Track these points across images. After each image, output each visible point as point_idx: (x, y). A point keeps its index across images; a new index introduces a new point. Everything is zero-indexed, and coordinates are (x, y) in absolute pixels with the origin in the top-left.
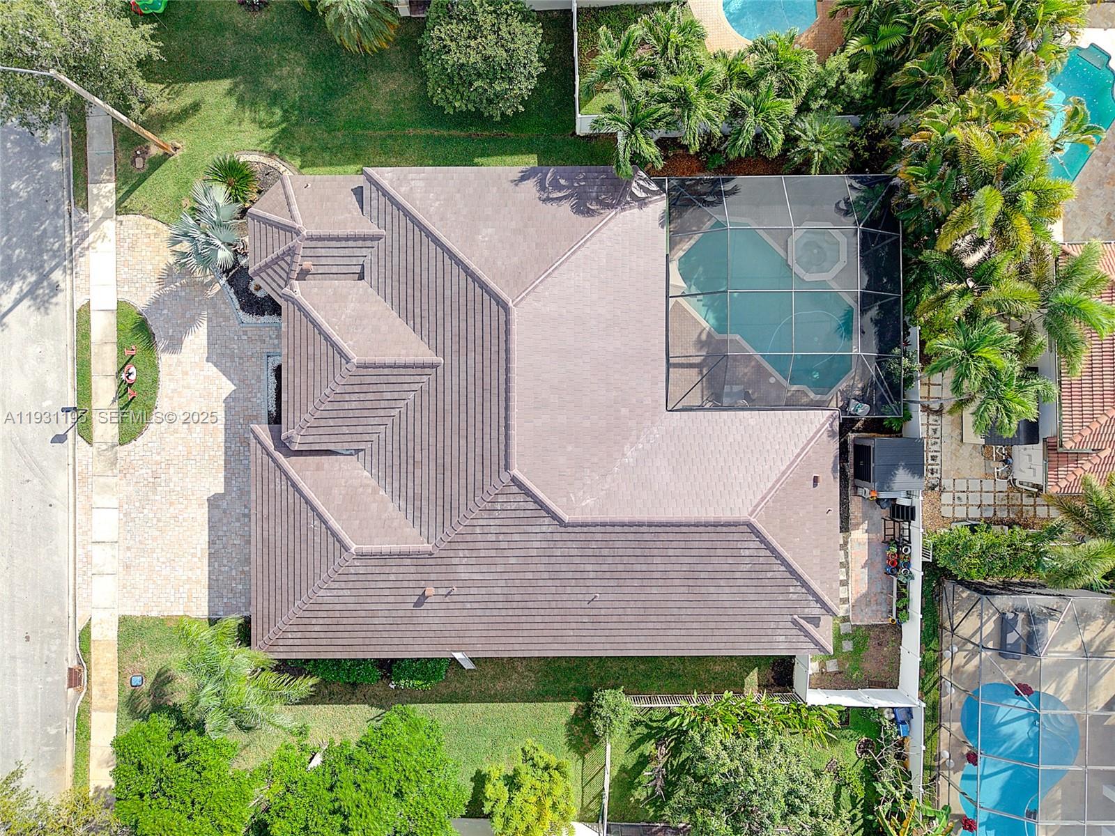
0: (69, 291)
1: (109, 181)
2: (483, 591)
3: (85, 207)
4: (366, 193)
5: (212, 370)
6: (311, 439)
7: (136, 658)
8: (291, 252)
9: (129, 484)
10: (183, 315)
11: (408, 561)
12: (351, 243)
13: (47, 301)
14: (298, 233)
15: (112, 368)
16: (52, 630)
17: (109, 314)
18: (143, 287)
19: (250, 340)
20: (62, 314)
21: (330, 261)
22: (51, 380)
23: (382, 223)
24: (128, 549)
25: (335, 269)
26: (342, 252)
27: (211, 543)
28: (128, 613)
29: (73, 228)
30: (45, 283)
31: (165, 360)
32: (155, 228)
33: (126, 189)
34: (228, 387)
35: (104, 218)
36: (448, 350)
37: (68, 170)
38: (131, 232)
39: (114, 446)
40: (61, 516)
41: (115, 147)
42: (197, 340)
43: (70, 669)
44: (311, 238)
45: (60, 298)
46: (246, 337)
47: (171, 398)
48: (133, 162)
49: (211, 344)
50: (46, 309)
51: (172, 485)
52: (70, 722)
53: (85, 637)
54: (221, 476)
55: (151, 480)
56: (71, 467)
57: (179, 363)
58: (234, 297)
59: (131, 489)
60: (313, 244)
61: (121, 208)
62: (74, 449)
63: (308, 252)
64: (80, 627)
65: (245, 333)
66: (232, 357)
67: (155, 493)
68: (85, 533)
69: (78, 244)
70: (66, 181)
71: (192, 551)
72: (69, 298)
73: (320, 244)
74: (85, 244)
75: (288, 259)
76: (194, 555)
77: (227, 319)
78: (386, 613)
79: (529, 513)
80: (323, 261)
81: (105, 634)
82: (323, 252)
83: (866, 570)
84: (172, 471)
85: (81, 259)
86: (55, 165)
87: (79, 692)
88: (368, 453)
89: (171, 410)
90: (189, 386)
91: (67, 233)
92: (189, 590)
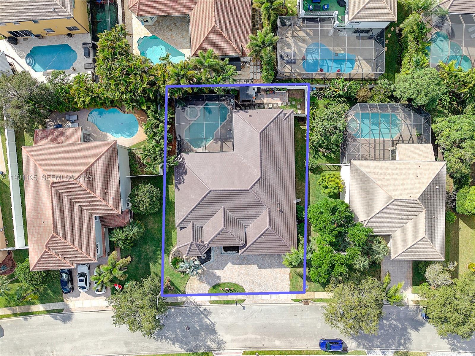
0: (206, 306)
2: (278, 196)
3: (184, 302)
4: (182, 226)
5: (225, 269)
6: (242, 239)
7: (301, 287)
8: (197, 244)
10: (211, 276)
11: (271, 214)
12: (194, 230)
13: (209, 312)
14: (192, 243)
16: (294, 309)
18: (204, 287)
19: (218, 258)
20: (212, 308)
21: (199, 235)
22: (229, 311)
23: (189, 222)
24: (272, 289)
25: (201, 234)
26: (196, 232)
27: (270, 268)
28: (289, 289)
29: (189, 305)
30: (204, 312)
31: (223, 281)
32: (189, 284)
33: (179, 292)
34: (230, 264)
35: (187, 297)
36: (220, 205)
37: (174, 307)
38: (190, 290)
40: (264, 307)
42: (218, 272)
43: (304, 304)
44: (193, 239)
45: (208, 309)
46: (217, 260)
47: (233, 279)
48: (172, 290)
49: (218, 269)
50: (211, 312)
51: (255, 278)
52: (318, 304)
53: (296, 301)
54: (253, 265)
55: (254, 284)
56: (251, 305)
57: (224, 277)
58: (206, 263)
59: (257, 289)
60: (195, 239)
61: (184, 293)
62: (247, 304)
63: (197, 240)
64: (293, 302)
65: (216, 260)
66: (222, 263)
67: (258, 283)
68: (268, 301)
69: (193, 304)
70: (177, 308)
71: (272, 273)
72: (207, 306)
73: (195, 237)
74: (193, 302)
75: (198, 245)
76: (274, 272)
77: (212, 265)
78: (285, 220)
79: (259, 185)
80: (199, 237)
81: (295, 296)
82: (196, 237)
83: (274, 99)
84: (252, 278)
85: (197, 303)
86: (173, 310)
87: (310, 302)
88: (245, 225)
89: (236, 278)
90: (230, 274)
91: (191, 307)
92: (282, 273)
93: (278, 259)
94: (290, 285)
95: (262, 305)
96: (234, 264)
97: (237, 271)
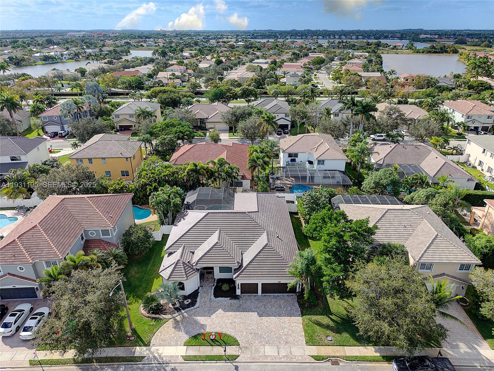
0: (176, 365)
1: (135, 349)
2: (276, 229)
3: (143, 357)
4: (171, 251)
5: (213, 316)
7: (321, 339)
8: (184, 263)
9: (255, 342)
10: (192, 324)
12: (184, 251)
14: (179, 260)
15: (210, 348)
17: (188, 349)
18: (180, 337)
20: (185, 367)
21: (188, 257)
24: (280, 342)
26: (186, 254)
27: (275, 316)
28: (305, 343)
29: (150, 363)
31: (208, 330)
32: (159, 333)
33: (140, 342)
34: (220, 311)
35: (150, 350)
36: (217, 227)
37: (125, 364)
38: (158, 341)
39: (240, 348)
40: (269, 367)
41: (123, 347)
42: (201, 320)
43: (332, 364)
44: (181, 257)
46: (204, 306)
47: (223, 328)
48: (131, 341)
49: (203, 316)
51: (254, 328)
52: (354, 364)
53: (318, 358)
54: (251, 313)
55: (253, 335)
56: (249, 364)
57: (210, 325)
58: (189, 309)
61: (147, 345)
62: (241, 362)
64: (314, 360)
65: (202, 306)
66: (210, 310)
67: (258, 334)
68: (275, 357)
69: (158, 360)
70: (129, 366)
71: (278, 322)
72: (179, 364)
73: (183, 257)
74: (158, 357)
76: (280, 321)
77: (197, 311)
81: (314, 350)
84: (249, 328)
85: (164, 359)
87: (340, 361)
88: (242, 250)
89: (227, 328)
90: (219, 323)
91: (152, 365)
92: (292, 322)
93: (284, 307)
94: (305, 336)
95: (265, 364)
96: (225, 310)
97: (229, 319)
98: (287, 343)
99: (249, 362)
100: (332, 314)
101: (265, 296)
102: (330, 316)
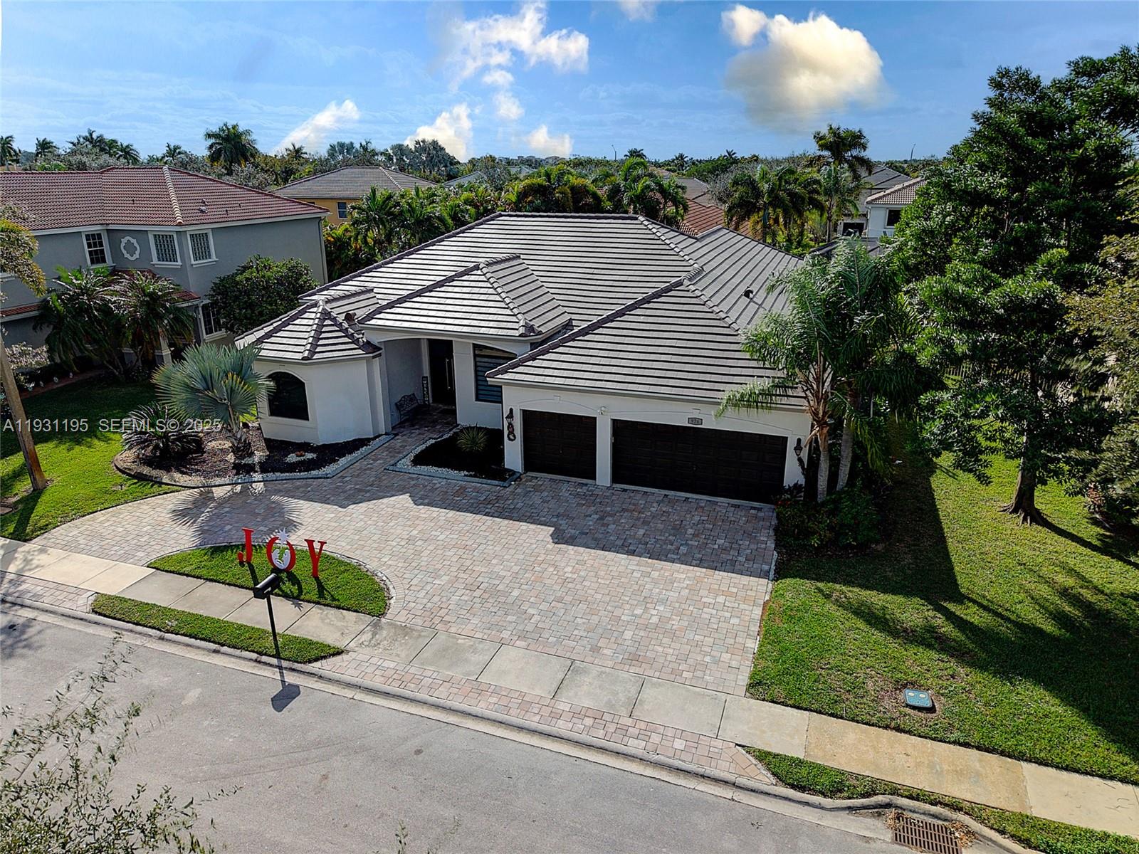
0: (42, 616)
5: (360, 508)
7: (855, 687)
9: (464, 622)
10: (255, 514)
15: (240, 596)
17: (150, 579)
18: (164, 537)
20: (63, 634)
24: (596, 649)
27: (631, 553)
28: (744, 682)
33: (10, 526)
34: (401, 499)
35: (10, 553)
38: (71, 533)
39: (376, 625)
45: (36, 628)
46: (347, 477)
47: (360, 547)
51: (502, 573)
54: (525, 526)
55: (477, 594)
57: (316, 529)
59: (474, 620)
61: (26, 536)
62: (329, 680)
66: (360, 491)
71: (636, 575)
76: (646, 575)
77: (307, 485)
84: (479, 569)
85: (22, 588)
87: (970, 833)
89: (379, 550)
92: (711, 591)
93: (695, 535)
94: (760, 655)
95: (452, 719)
96: (423, 500)
97: (414, 526)
98: (634, 659)
99: (372, 691)
100: (960, 598)
101: (625, 490)
102: (951, 607)
